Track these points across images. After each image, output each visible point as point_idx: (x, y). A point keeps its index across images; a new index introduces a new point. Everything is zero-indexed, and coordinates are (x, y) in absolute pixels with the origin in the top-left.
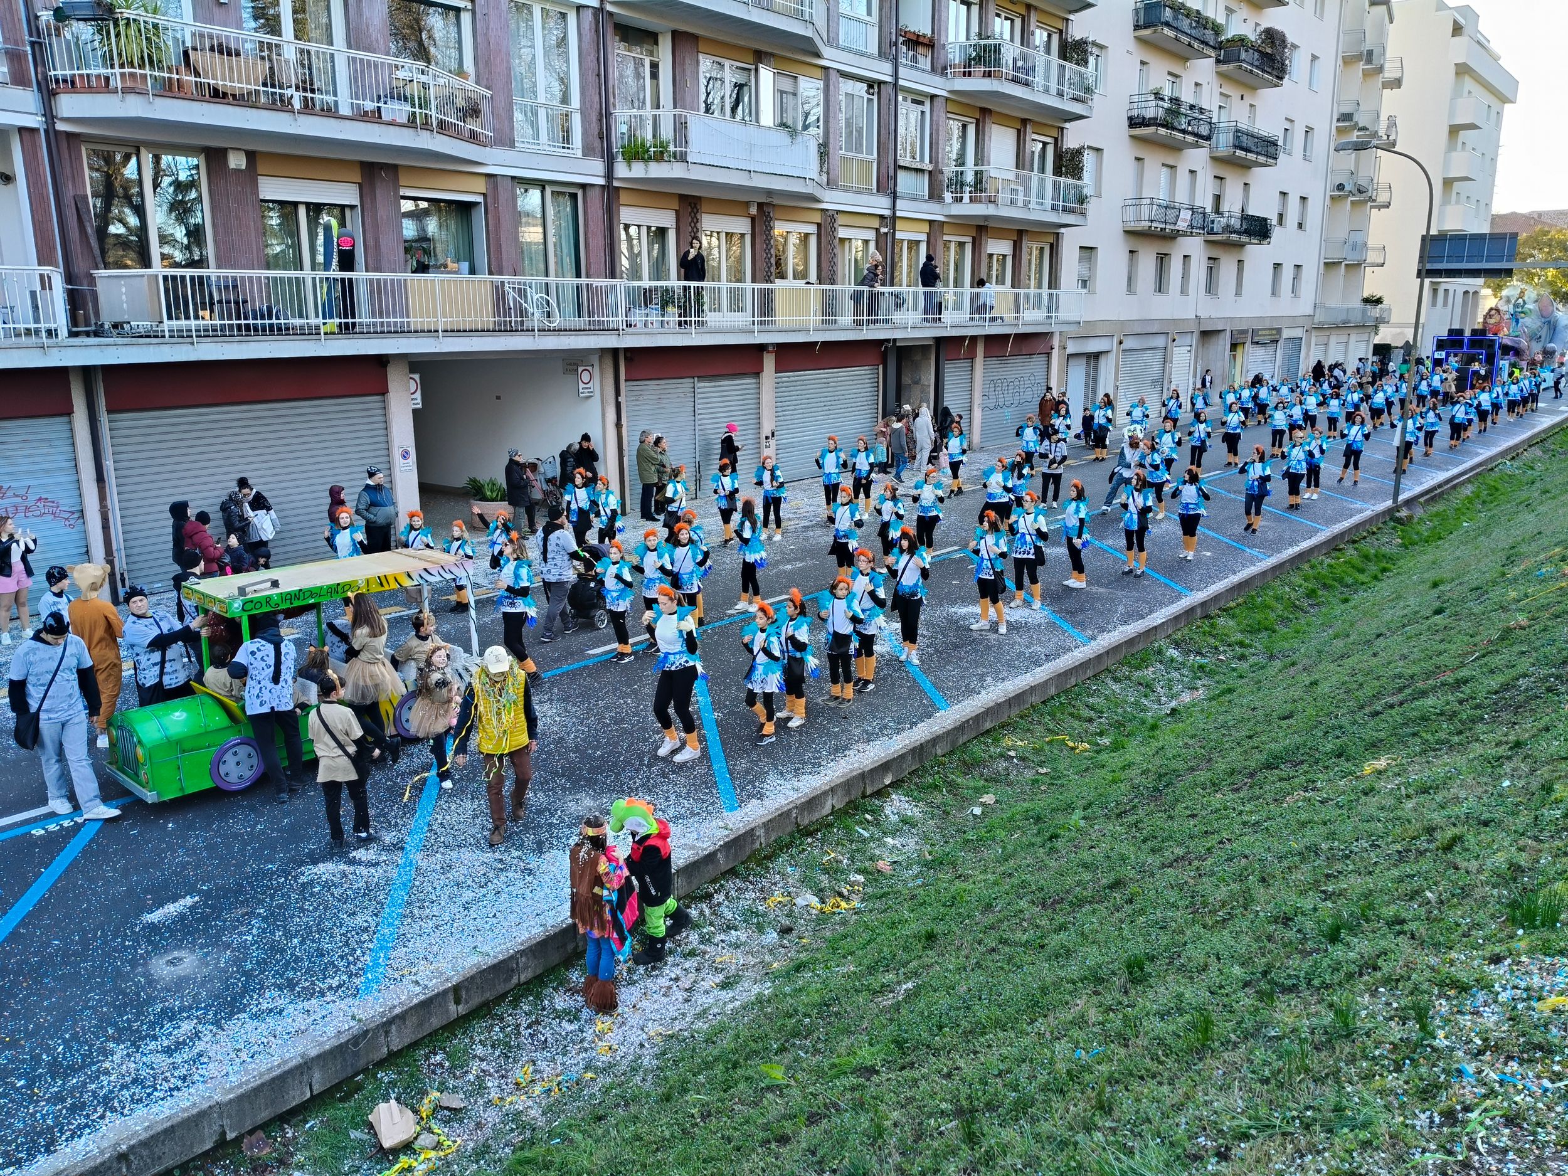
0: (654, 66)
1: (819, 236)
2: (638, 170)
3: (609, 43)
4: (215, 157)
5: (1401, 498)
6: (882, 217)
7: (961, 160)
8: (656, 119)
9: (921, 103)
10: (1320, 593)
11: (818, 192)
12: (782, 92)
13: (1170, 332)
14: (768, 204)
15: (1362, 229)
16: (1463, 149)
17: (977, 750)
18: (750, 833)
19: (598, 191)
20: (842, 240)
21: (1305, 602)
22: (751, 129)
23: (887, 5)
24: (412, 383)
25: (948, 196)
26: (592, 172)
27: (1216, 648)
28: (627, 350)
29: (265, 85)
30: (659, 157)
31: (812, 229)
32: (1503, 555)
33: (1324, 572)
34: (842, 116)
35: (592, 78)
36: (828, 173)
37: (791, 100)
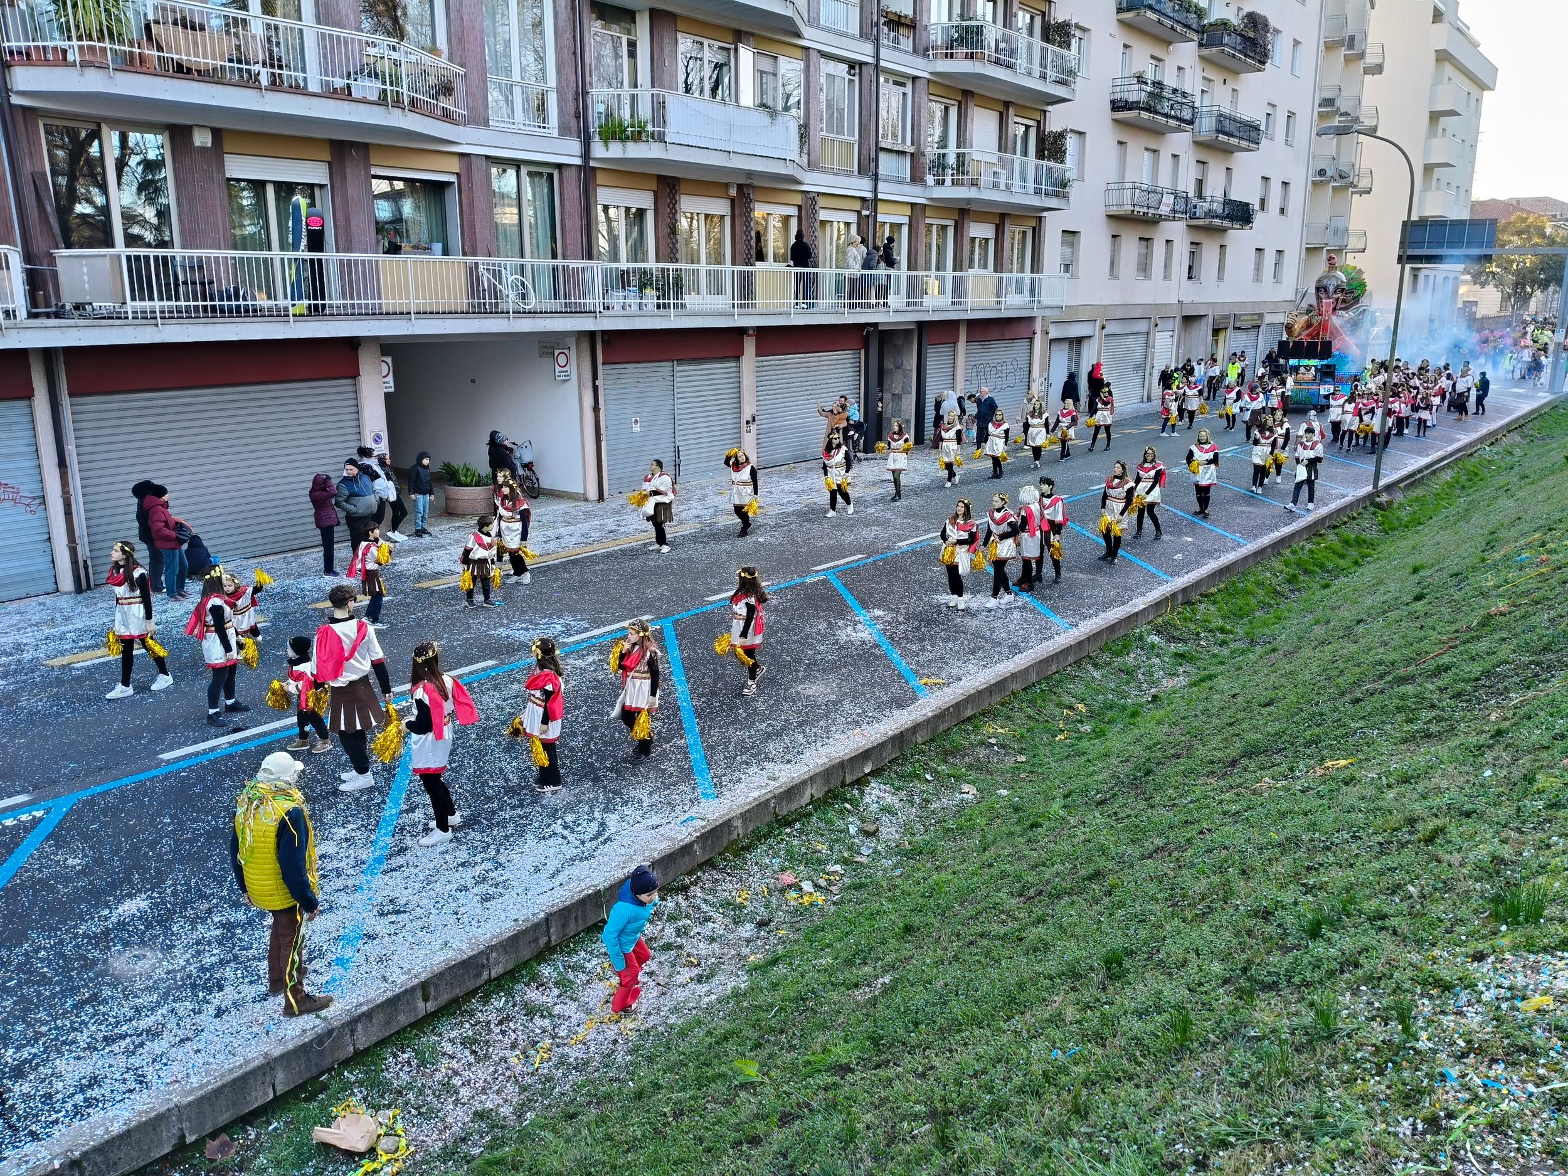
0: (632, 45)
1: (799, 218)
2: (615, 150)
3: (585, 21)
4: (179, 134)
5: (1383, 482)
6: (863, 199)
7: (943, 143)
8: (633, 99)
9: (903, 85)
10: (1301, 578)
11: (799, 174)
12: (762, 72)
13: (1153, 317)
14: (749, 186)
15: (1344, 215)
16: (1444, 136)
17: (957, 737)
18: (728, 824)
19: (574, 169)
20: (823, 223)
21: (1285, 589)
22: (731, 109)
24: (384, 366)
25: (930, 179)
26: (569, 152)
27: (1198, 634)
28: (604, 333)
29: (231, 61)
30: (637, 137)
31: (793, 211)
32: (1481, 542)
33: (1306, 558)
34: (823, 97)
35: (568, 56)
36: (808, 154)
37: (771, 80)
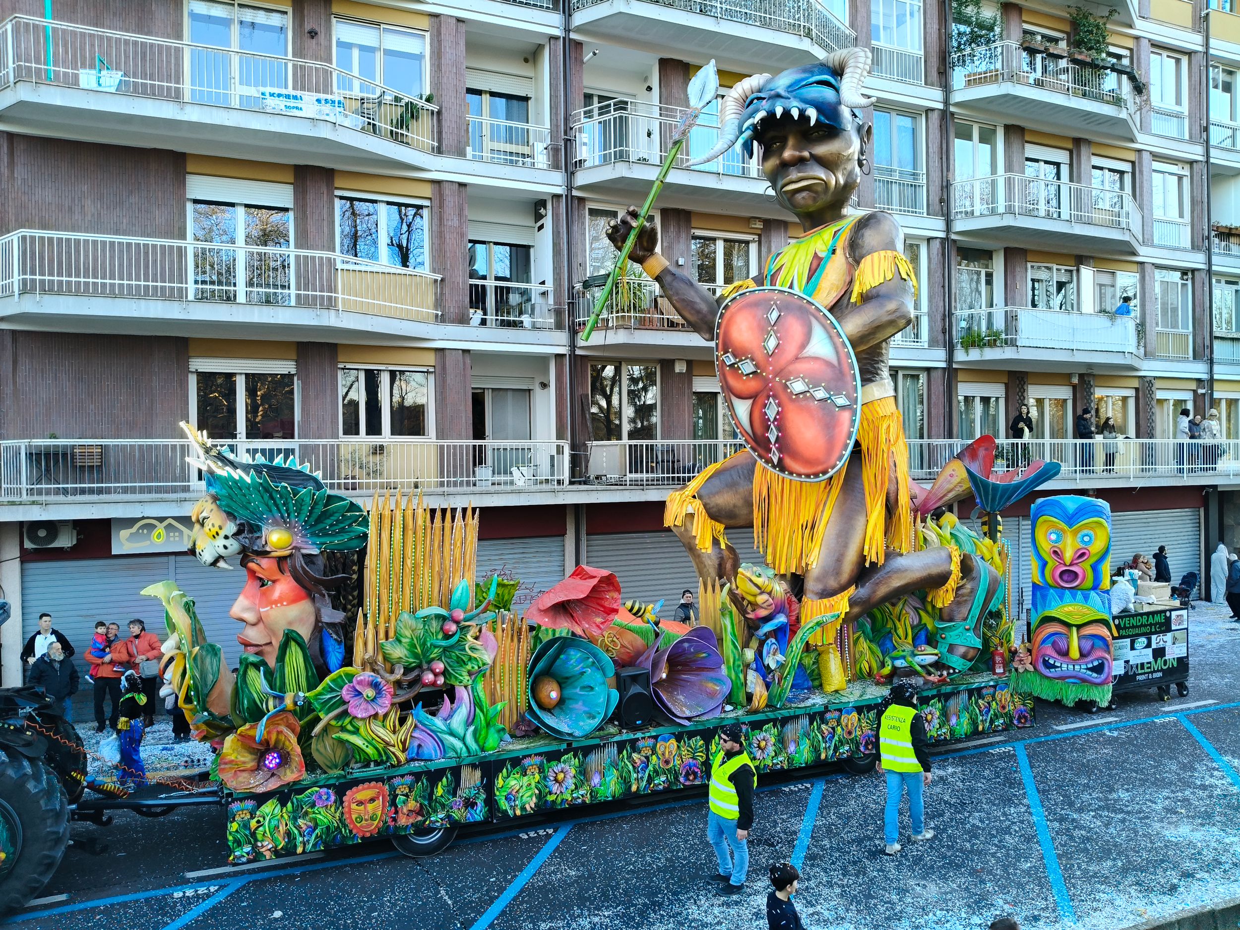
1: (1137, 398)
2: (975, 355)
3: (953, 263)
4: (666, 365)
6: (1199, 380)
8: (990, 314)
9: (1235, 283)
11: (1136, 363)
12: (1101, 285)
14: (1089, 375)
19: (940, 372)
20: (1160, 401)
22: (1074, 317)
23: (1198, 209)
26: (937, 358)
30: (992, 344)
31: (1131, 393)
35: (938, 289)
36: (1145, 347)
37: (1109, 290)
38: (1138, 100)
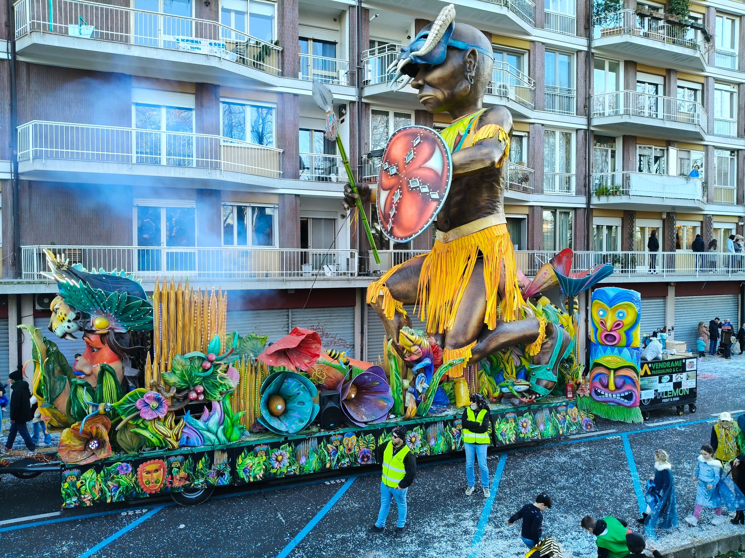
1: (702, 228)
2: (603, 200)
3: (591, 145)
6: (740, 217)
8: (613, 176)
11: (701, 206)
12: (681, 159)
14: (673, 213)
19: (582, 210)
20: (716, 230)
22: (664, 178)
23: (742, 112)
26: (580, 202)
30: (614, 194)
31: (698, 224)
35: (582, 160)
36: (707, 197)
37: (686, 162)
38: (707, 45)
